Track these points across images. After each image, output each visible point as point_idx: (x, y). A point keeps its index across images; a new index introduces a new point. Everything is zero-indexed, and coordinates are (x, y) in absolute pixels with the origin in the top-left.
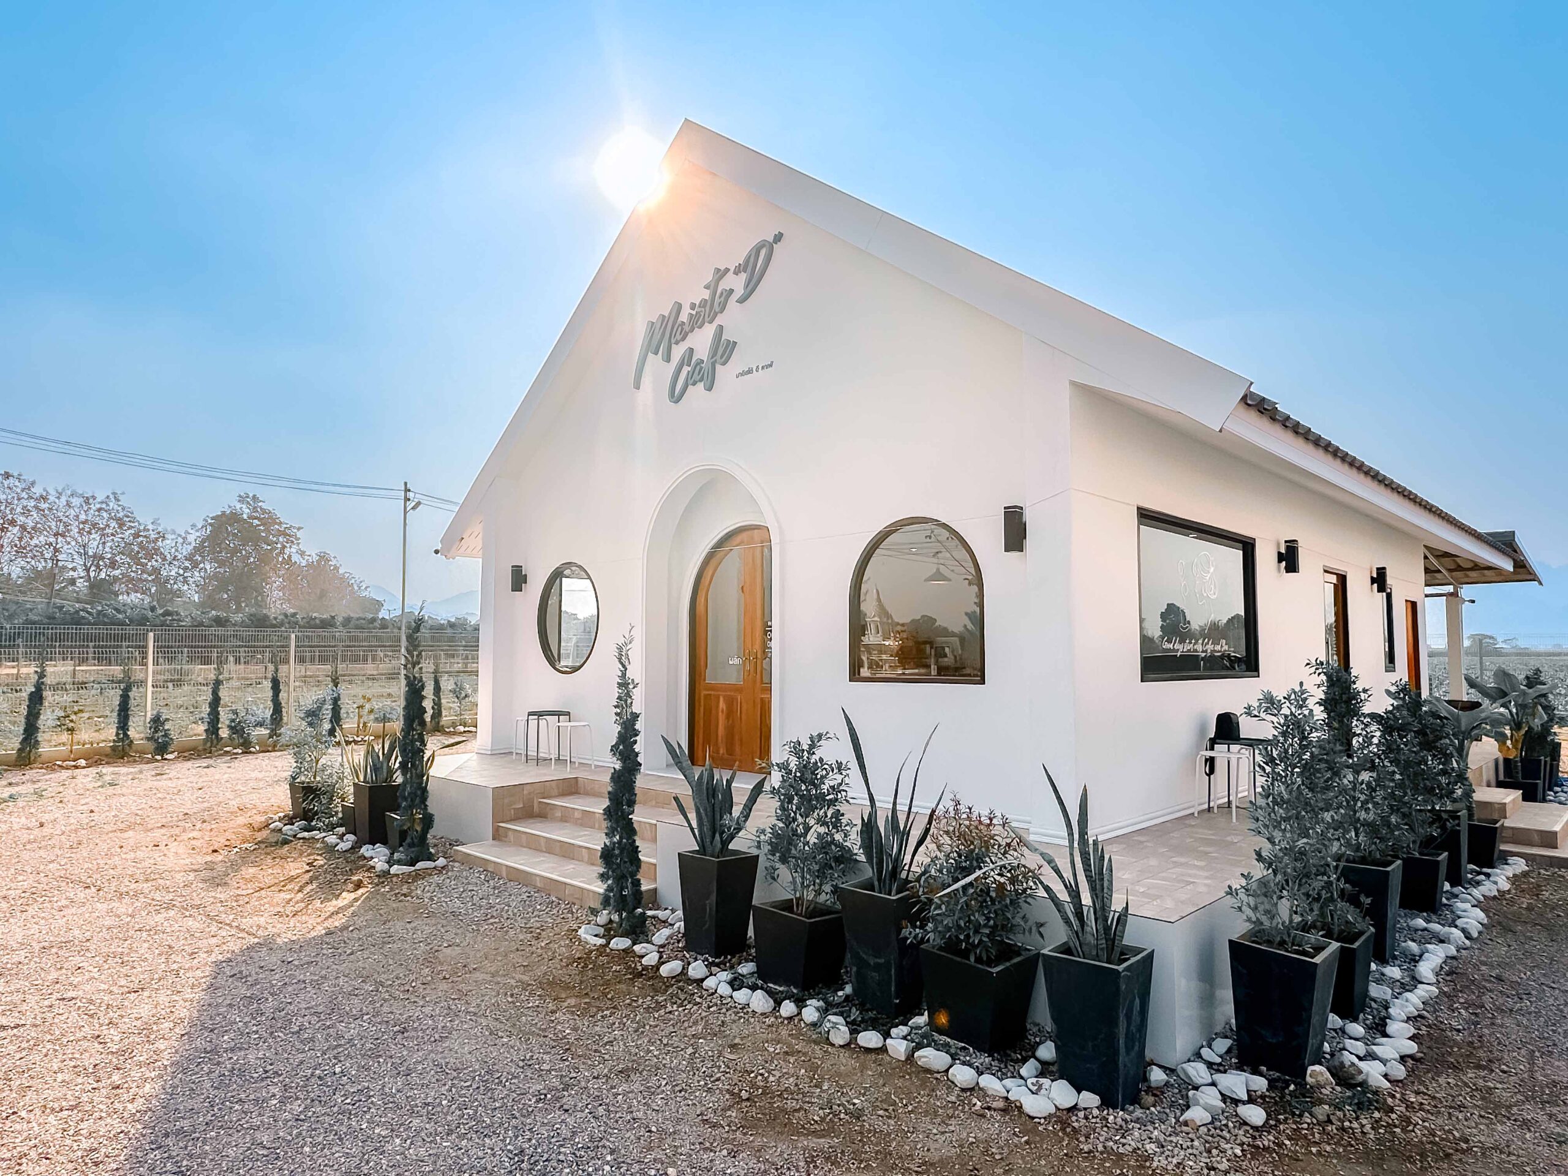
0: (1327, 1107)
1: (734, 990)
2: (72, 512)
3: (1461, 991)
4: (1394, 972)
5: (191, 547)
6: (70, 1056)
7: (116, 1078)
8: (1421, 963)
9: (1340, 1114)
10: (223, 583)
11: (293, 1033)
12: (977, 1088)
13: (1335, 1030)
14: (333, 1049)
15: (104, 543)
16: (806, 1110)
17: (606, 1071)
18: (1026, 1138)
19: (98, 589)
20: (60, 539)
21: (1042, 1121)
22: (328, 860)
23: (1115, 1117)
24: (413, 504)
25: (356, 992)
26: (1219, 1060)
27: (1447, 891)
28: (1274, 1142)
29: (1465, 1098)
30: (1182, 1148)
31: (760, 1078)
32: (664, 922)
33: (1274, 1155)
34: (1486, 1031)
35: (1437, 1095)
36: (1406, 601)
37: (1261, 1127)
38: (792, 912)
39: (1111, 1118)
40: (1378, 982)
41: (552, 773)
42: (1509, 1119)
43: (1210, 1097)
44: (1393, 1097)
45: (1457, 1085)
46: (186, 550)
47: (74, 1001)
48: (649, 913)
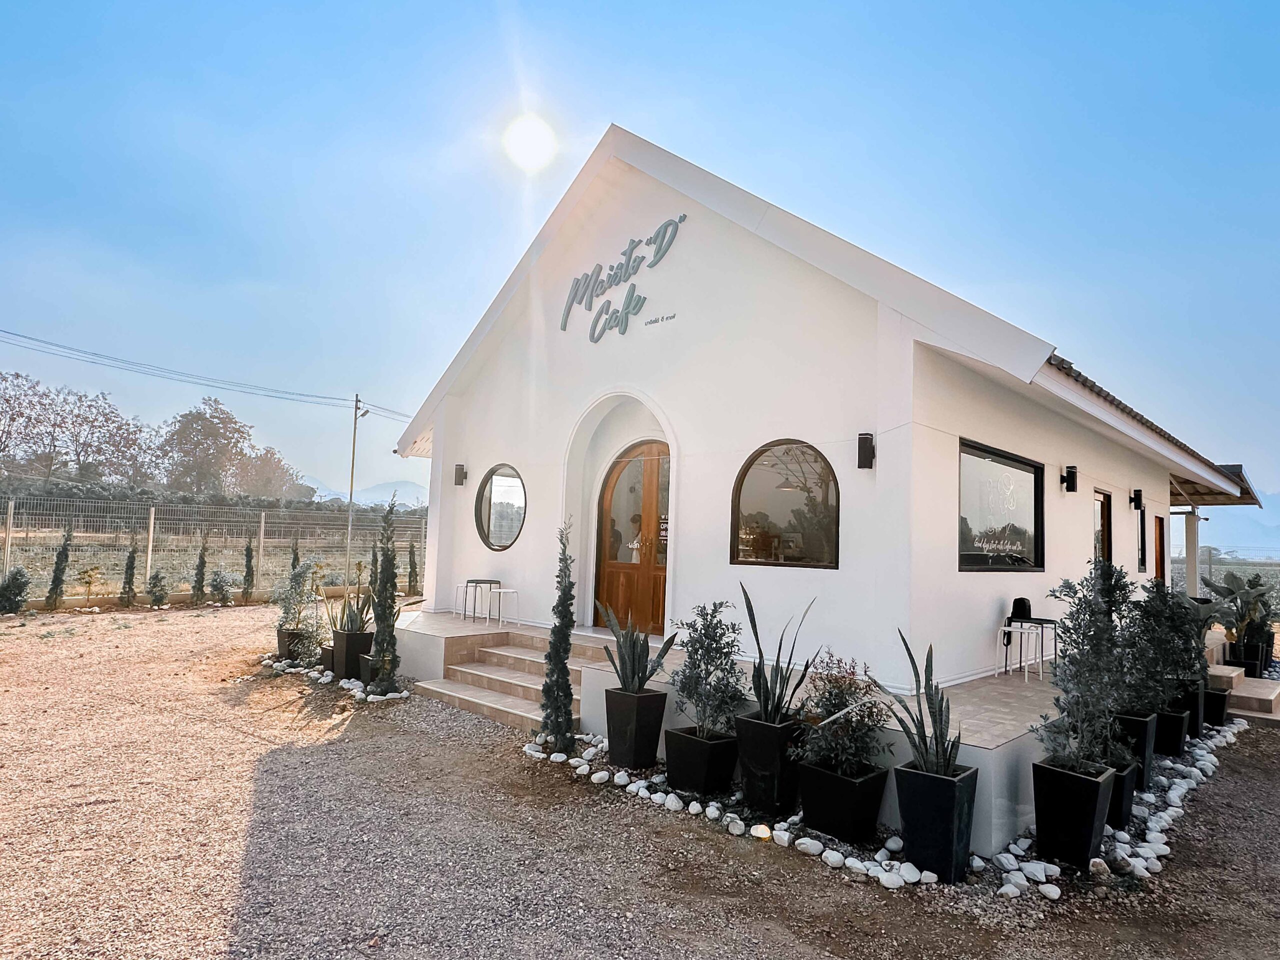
0: (1105, 888)
1: (651, 794)
2: (67, 408)
3: (1201, 813)
4: (1150, 797)
5: (162, 439)
6: (162, 823)
7: (201, 838)
8: (1170, 792)
9: (1115, 893)
10: (188, 469)
11: (325, 812)
12: (844, 867)
13: (1108, 837)
14: (358, 825)
15: (93, 433)
16: (719, 879)
17: (565, 847)
18: (885, 902)
19: (85, 469)
20: (57, 429)
21: (895, 891)
22: (314, 689)
23: (949, 890)
24: (362, 412)
25: (364, 786)
26: (1023, 853)
27: (1188, 742)
28: (1067, 911)
29: (1206, 887)
30: (1000, 913)
31: (681, 855)
32: (588, 743)
33: (1068, 919)
34: (1220, 842)
35: (1185, 884)
36: (1156, 517)
37: (1057, 900)
38: (696, 736)
39: (946, 890)
40: (1137, 804)
41: (486, 629)
42: (1239, 901)
43: (1019, 878)
44: (1153, 883)
45: (1199, 878)
46: (159, 441)
47: (150, 786)
48: (577, 737)
